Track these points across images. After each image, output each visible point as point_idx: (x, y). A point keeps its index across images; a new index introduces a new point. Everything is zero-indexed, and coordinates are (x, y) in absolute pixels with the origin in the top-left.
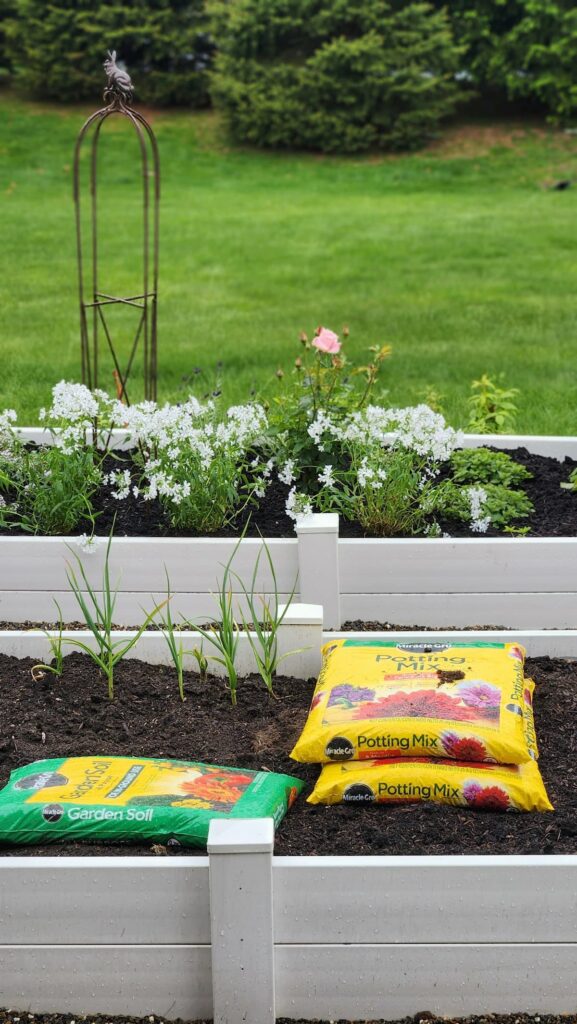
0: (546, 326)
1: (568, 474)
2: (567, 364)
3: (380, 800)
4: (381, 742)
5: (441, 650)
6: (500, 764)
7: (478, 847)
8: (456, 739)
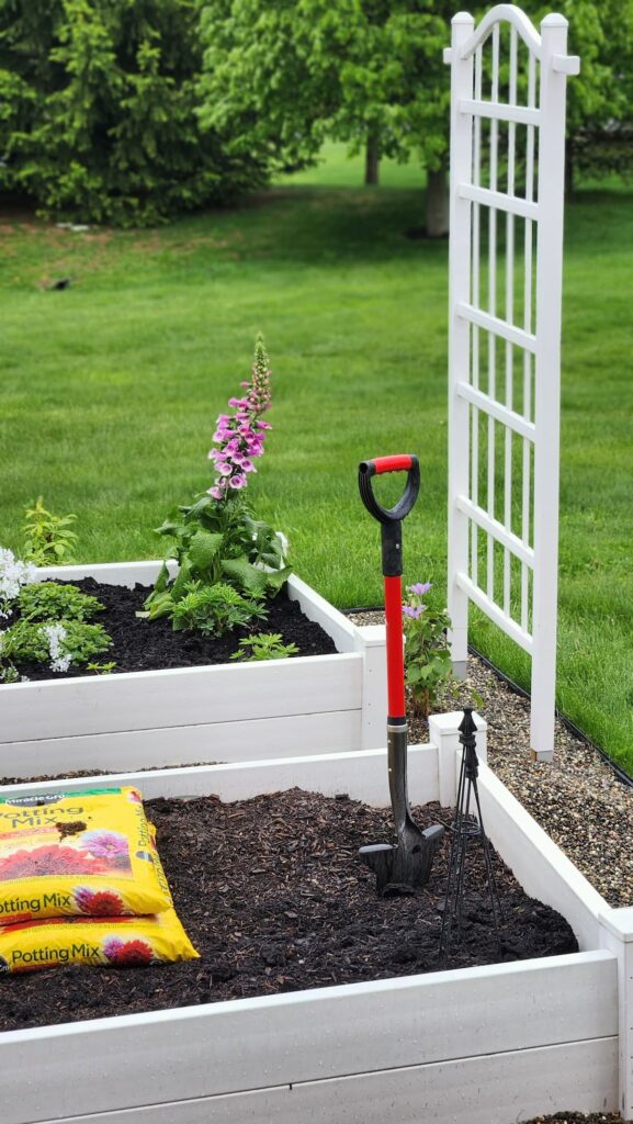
0: (77, 442)
1: (142, 602)
2: (108, 482)
3: (15, 969)
4: (9, 907)
5: (55, 801)
6: (138, 916)
7: (127, 1006)
8: (90, 895)
